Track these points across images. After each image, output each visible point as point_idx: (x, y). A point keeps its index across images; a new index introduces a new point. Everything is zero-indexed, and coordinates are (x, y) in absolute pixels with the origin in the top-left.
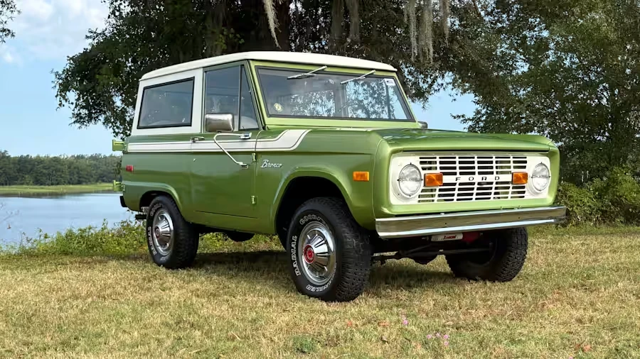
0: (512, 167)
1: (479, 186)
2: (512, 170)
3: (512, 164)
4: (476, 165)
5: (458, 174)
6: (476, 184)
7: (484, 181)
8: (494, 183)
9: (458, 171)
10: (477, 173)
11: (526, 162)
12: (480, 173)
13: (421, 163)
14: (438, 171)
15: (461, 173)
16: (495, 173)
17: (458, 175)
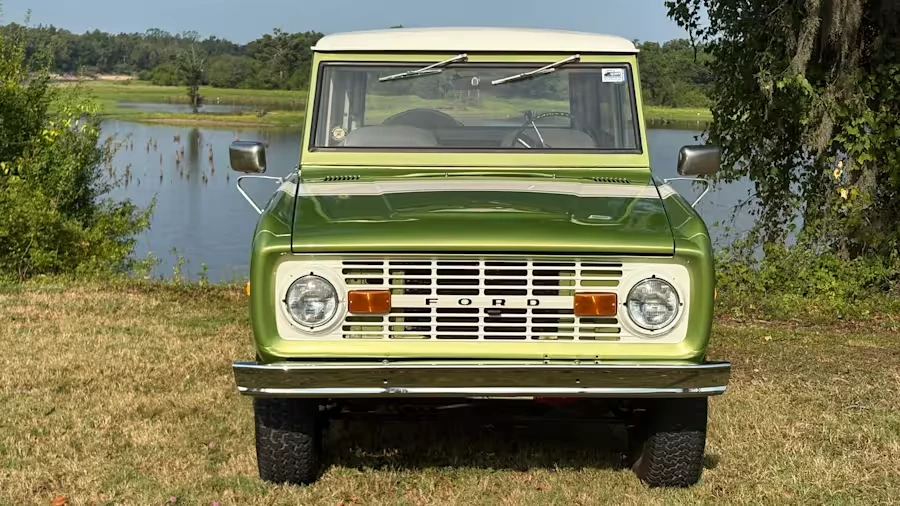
0: (578, 283)
1: (487, 315)
2: (578, 288)
3: (578, 277)
4: (482, 277)
5: (434, 291)
6: (482, 311)
7: (498, 306)
8: (529, 311)
9: (434, 286)
10: (482, 292)
11: (620, 273)
12: (487, 292)
13: (345, 271)
14: (386, 286)
15: (439, 292)
16: (530, 292)
17: (434, 295)
